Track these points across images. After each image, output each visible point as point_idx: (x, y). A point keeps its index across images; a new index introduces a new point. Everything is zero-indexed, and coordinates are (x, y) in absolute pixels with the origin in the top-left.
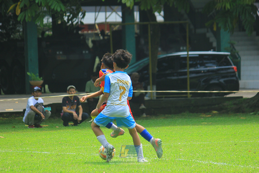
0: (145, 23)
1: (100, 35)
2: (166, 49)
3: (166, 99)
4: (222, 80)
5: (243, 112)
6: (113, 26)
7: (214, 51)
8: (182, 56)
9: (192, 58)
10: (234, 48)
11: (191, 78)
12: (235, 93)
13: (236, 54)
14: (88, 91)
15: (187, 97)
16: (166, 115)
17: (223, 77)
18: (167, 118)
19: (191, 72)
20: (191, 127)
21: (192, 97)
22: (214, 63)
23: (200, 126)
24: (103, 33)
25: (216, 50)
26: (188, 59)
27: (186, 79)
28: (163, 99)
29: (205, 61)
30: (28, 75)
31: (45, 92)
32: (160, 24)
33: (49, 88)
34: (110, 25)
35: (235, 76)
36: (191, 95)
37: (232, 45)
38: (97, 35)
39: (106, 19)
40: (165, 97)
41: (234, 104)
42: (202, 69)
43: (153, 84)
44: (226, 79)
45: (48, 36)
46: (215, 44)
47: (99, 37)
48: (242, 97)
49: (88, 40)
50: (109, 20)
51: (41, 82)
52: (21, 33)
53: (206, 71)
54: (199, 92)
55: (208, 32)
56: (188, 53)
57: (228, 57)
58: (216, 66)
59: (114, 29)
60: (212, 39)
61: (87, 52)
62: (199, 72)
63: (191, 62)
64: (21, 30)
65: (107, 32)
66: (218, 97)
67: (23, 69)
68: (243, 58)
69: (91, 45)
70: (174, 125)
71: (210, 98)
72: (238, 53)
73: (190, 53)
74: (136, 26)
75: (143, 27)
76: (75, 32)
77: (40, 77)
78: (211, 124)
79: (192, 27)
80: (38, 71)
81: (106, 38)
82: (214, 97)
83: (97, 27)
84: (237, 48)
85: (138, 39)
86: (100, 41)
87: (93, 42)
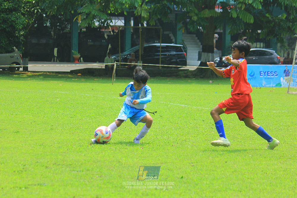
1: (112, 32)
2: (148, 42)
5: (189, 78)
7: (174, 44)
8: (158, 46)
9: (163, 47)
10: (184, 43)
11: (162, 58)
12: (184, 67)
13: (185, 46)
15: (159, 68)
17: (179, 58)
19: (162, 55)
20: (163, 85)
21: (162, 68)
22: (174, 51)
26: (161, 47)
27: (159, 59)
29: (169, 49)
30: (72, 52)
31: (80, 62)
32: (146, 28)
33: (83, 59)
34: (118, 27)
35: (185, 58)
36: (161, 67)
37: (183, 41)
38: (110, 32)
39: (115, 23)
40: (147, 68)
41: (185, 73)
42: (167, 53)
43: (141, 60)
45: (84, 31)
46: (174, 40)
48: (188, 70)
49: (105, 34)
50: (116, 24)
51: (80, 56)
52: (69, 29)
53: (169, 55)
54: (166, 66)
55: (170, 33)
57: (182, 48)
58: (175, 52)
59: (119, 29)
60: (172, 37)
61: (105, 41)
62: (166, 55)
63: (162, 49)
64: (69, 27)
65: (115, 31)
66: (175, 69)
67: (70, 49)
68: (188, 48)
69: (106, 37)
71: (172, 69)
72: (186, 46)
73: (162, 44)
74: (131, 28)
75: (136, 30)
76: (98, 30)
77: (79, 53)
79: (162, 30)
80: (77, 50)
81: (115, 34)
82: (173, 69)
83: (110, 27)
84: (186, 43)
85: (132, 35)
86: (111, 35)
87: (107, 35)
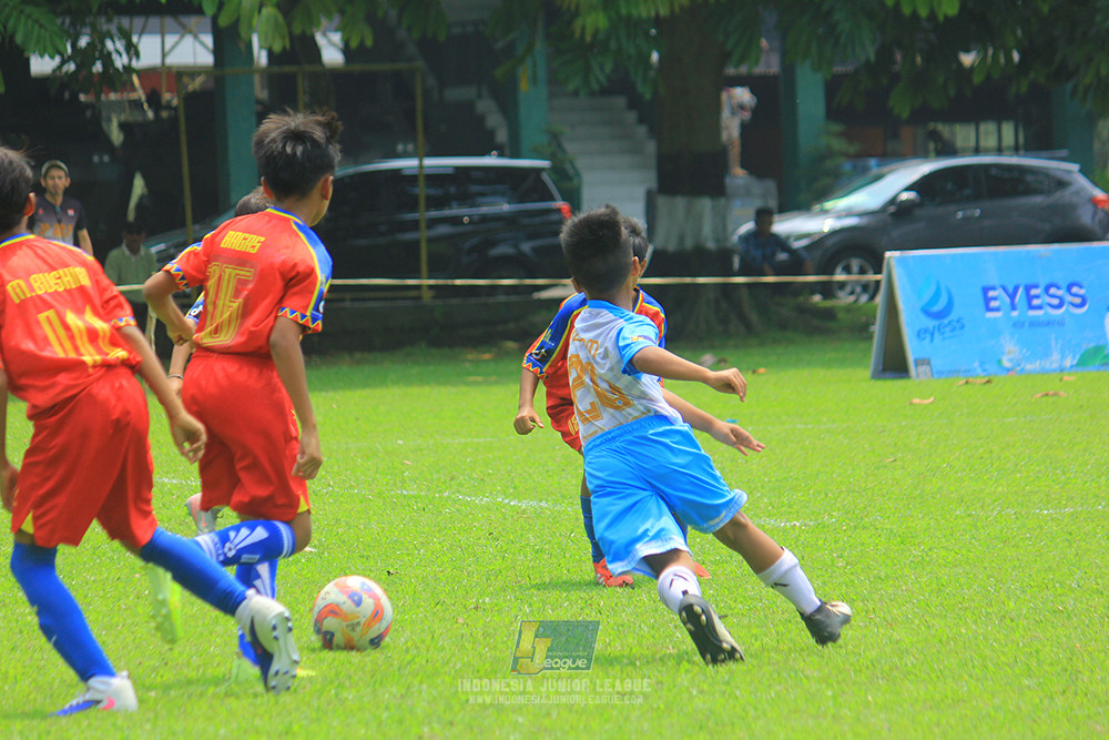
0: (287, 69)
1: (146, 106)
3: (357, 305)
4: (526, 247)
6: (185, 79)
7: (501, 155)
8: (407, 173)
9: (435, 179)
10: (559, 146)
11: (430, 240)
13: (567, 166)
14: (114, 279)
15: (419, 298)
16: (358, 355)
17: (531, 237)
18: (359, 363)
19: (432, 223)
21: (434, 298)
22: (503, 194)
23: (464, 389)
24: (154, 98)
25: (507, 151)
26: (421, 181)
27: (415, 245)
28: (347, 304)
29: (475, 188)
32: (335, 74)
34: (179, 75)
36: (431, 293)
37: (555, 138)
38: (137, 104)
39: (164, 56)
40: (353, 300)
42: (464, 212)
44: (537, 243)
46: (502, 136)
47: (144, 112)
49: (109, 120)
50: (172, 61)
53: (477, 219)
54: (458, 282)
55: (480, 96)
56: (421, 161)
57: (545, 177)
58: (509, 203)
59: (191, 88)
60: (495, 120)
62: (456, 221)
63: (432, 191)
65: (166, 96)
66: (514, 298)
68: (587, 177)
69: (116, 136)
70: (383, 383)
71: (491, 300)
72: (572, 163)
73: (428, 162)
74: (257, 79)
75: (282, 85)
76: (66, 95)
78: (496, 383)
79: (431, 81)
81: (165, 114)
82: (502, 298)
83: (135, 79)
84: (570, 148)
86: (146, 124)
87: (123, 126)
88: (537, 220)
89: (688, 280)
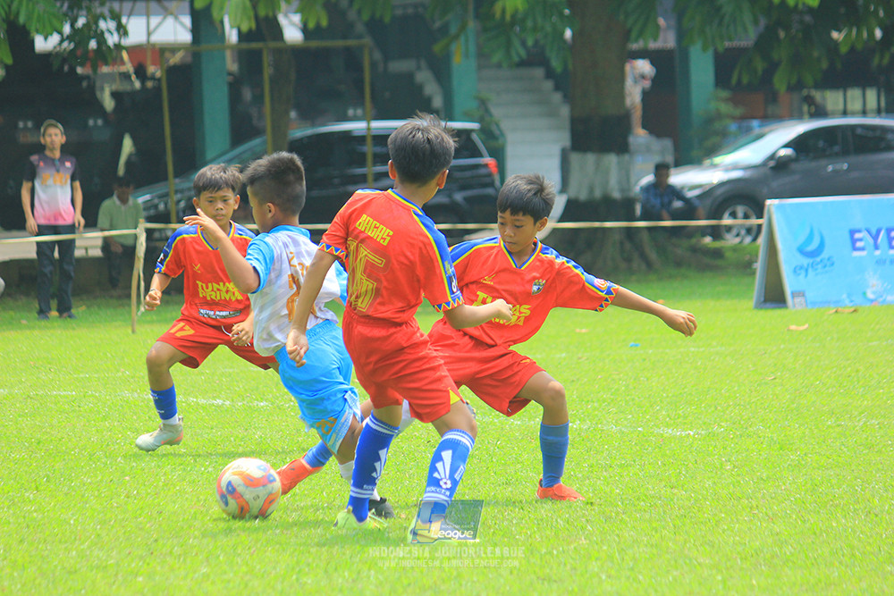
0: (254, 45)
1: (133, 77)
2: (310, 115)
4: (459, 197)
6: (167, 55)
8: (356, 134)
10: (487, 110)
13: (494, 128)
14: (107, 225)
17: (463, 188)
24: (140, 71)
25: (442, 115)
26: (369, 141)
32: (295, 50)
34: (162, 51)
35: (492, 184)
37: (483, 103)
38: (126, 76)
39: (149, 34)
44: (469, 193)
46: (438, 102)
47: (132, 82)
49: (102, 89)
50: (155, 39)
55: (419, 68)
56: (369, 124)
57: (475, 137)
59: (172, 62)
60: (432, 89)
63: (379, 150)
65: (151, 69)
68: (511, 137)
69: (109, 104)
72: (497, 125)
73: (375, 124)
74: (228, 55)
75: (250, 59)
76: (66, 69)
79: (378, 56)
81: (150, 84)
83: (125, 55)
84: (496, 112)
85: (235, 87)
86: (133, 93)
87: (114, 95)
88: (468, 174)
89: (597, 224)
